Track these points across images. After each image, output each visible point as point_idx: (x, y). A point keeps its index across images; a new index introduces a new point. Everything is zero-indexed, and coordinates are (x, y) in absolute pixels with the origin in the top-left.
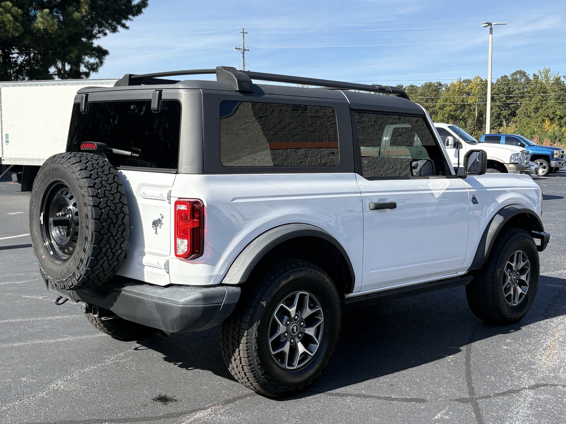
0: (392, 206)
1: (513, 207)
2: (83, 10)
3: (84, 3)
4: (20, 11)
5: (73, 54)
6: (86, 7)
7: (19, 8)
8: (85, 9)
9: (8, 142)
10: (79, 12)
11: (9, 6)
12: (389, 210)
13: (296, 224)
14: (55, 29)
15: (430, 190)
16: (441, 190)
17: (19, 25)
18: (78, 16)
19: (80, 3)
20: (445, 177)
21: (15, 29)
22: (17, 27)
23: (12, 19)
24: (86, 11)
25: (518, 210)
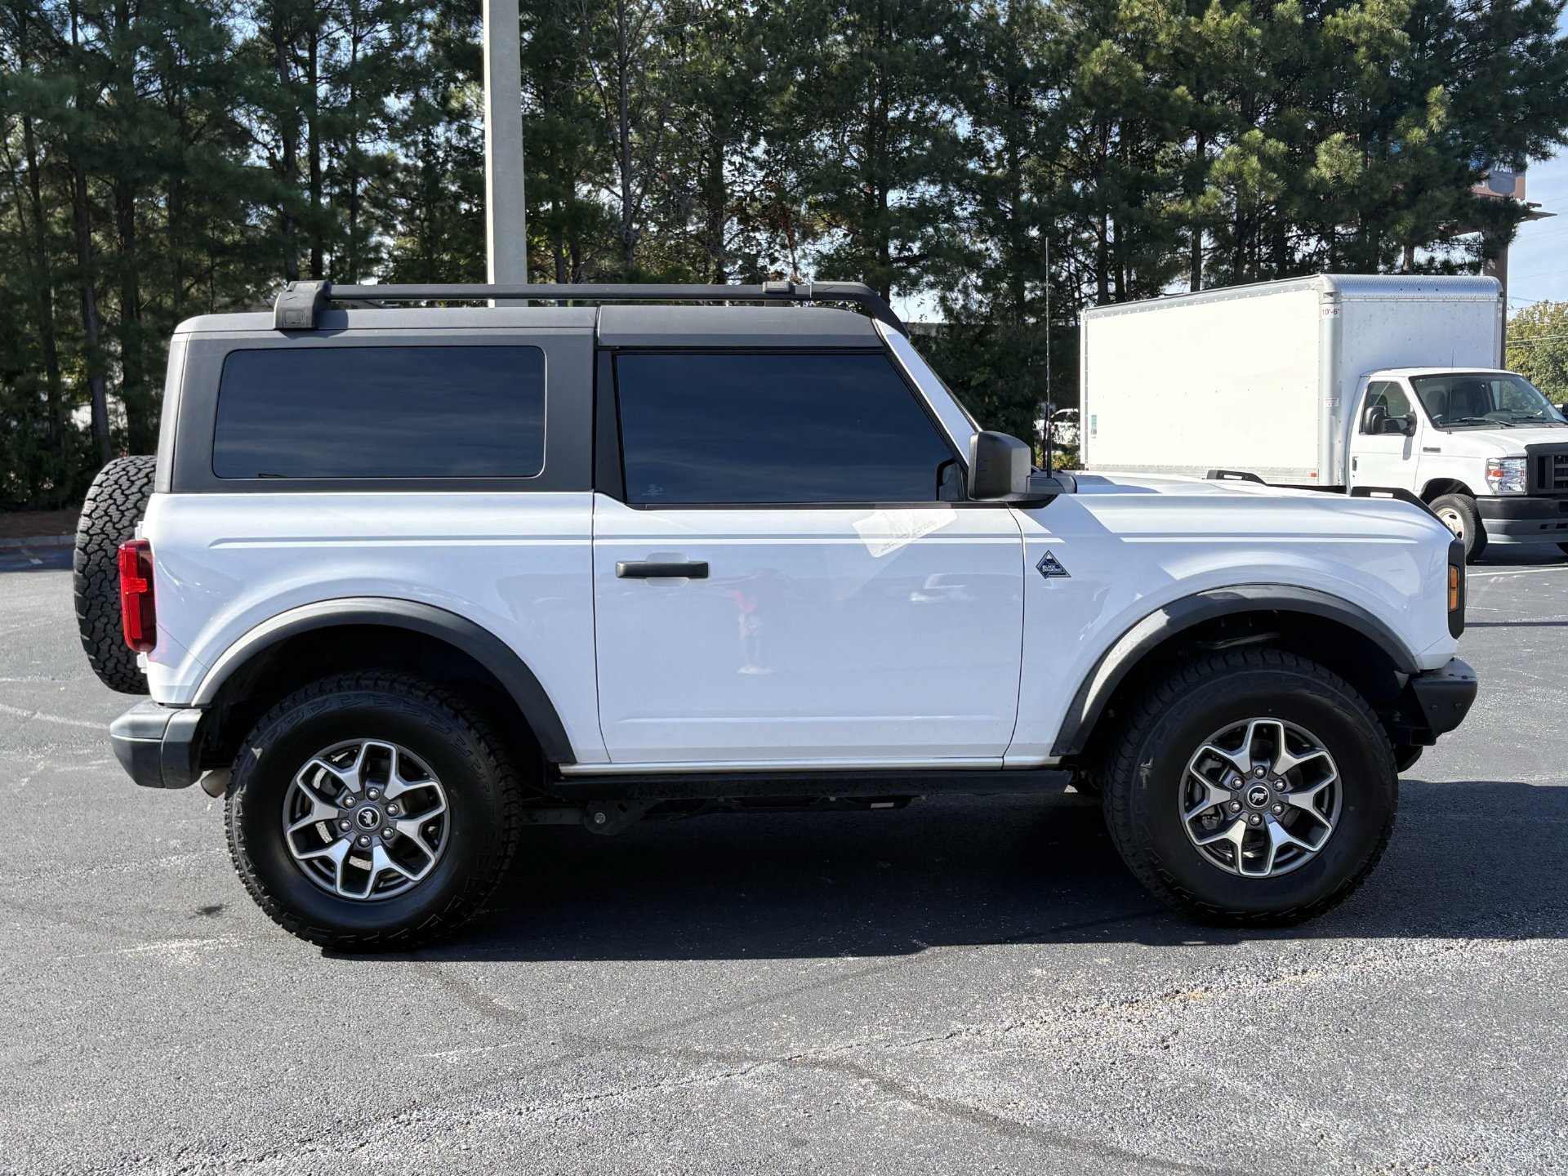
0: (698, 571)
1: (1232, 591)
2: (1433, 121)
3: (1435, 105)
4: (1281, 146)
5: (1400, 225)
6: (1442, 113)
7: (1279, 140)
8: (1438, 118)
9: (1095, 432)
10: (1423, 126)
11: (1257, 138)
12: (687, 579)
13: (373, 599)
14: (1355, 175)
15: (857, 536)
16: (903, 536)
17: (1275, 176)
18: (1420, 138)
19: (1428, 107)
20: (949, 504)
21: (1265, 185)
22: (1273, 181)
23: (1259, 167)
24: (1440, 123)
25: (1245, 600)
